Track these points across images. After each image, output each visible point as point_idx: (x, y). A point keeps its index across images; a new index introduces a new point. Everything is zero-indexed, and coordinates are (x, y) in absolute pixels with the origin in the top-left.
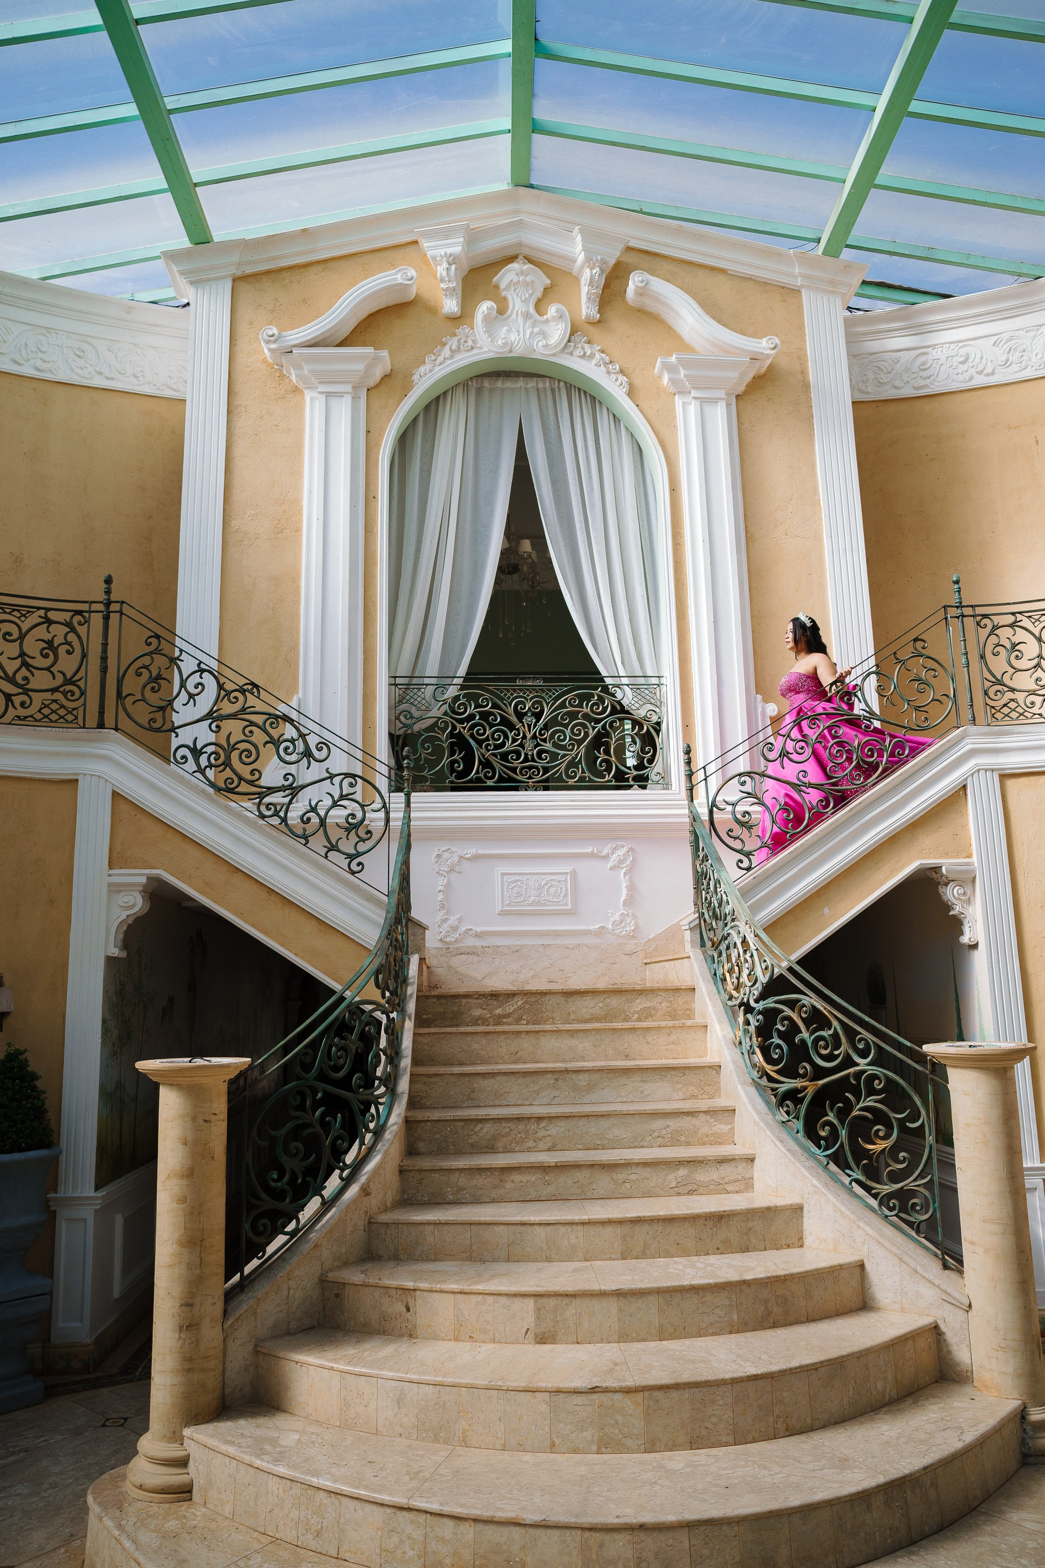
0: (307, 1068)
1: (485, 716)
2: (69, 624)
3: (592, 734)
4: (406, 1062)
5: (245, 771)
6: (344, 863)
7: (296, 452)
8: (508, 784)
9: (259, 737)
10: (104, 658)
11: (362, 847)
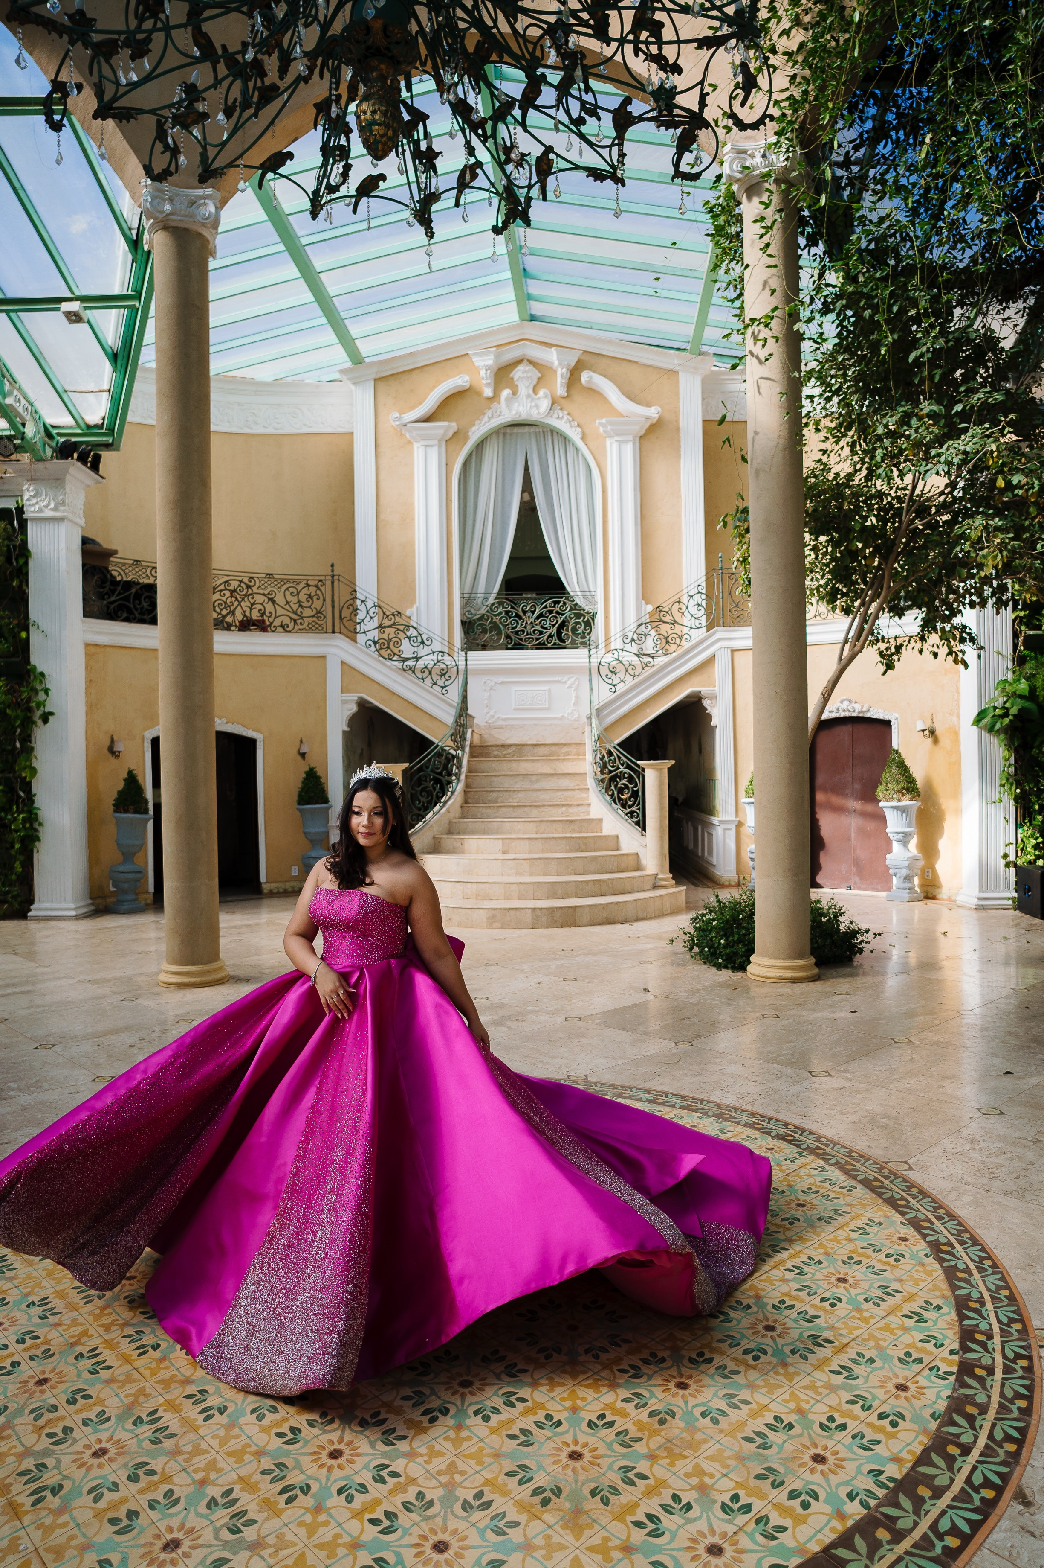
0: (427, 768)
1: (507, 613)
2: (317, 586)
3: (560, 621)
4: (464, 769)
5: (396, 651)
6: (440, 690)
7: (410, 477)
8: (518, 646)
9: (401, 635)
10: (333, 602)
11: (447, 683)
